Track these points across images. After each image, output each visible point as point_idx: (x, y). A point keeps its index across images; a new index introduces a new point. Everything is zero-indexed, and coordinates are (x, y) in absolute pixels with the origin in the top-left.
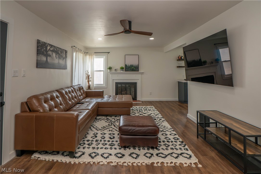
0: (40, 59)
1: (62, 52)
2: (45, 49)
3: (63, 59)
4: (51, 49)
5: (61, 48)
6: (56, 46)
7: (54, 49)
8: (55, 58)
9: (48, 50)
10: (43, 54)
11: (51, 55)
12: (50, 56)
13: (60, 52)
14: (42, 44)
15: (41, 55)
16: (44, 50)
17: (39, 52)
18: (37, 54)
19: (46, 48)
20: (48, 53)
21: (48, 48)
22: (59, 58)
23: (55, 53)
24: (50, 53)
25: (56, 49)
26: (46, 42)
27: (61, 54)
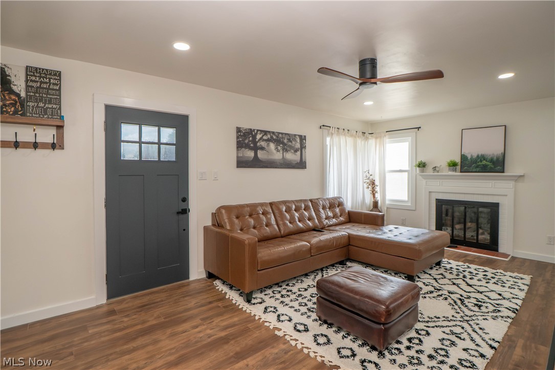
0: (241, 155)
1: (291, 139)
2: (251, 139)
3: (296, 151)
4: (265, 138)
5: (288, 134)
6: (275, 131)
7: (272, 137)
8: (275, 151)
9: (257, 140)
10: (247, 146)
11: (266, 147)
12: (262, 148)
13: (286, 141)
14: (246, 132)
15: (243, 149)
16: (249, 141)
17: (240, 145)
18: (237, 148)
19: (254, 137)
20: (258, 144)
21: (259, 137)
22: (283, 150)
23: (274, 143)
24: (263, 144)
25: (277, 137)
26: (253, 128)
27: (290, 144)
